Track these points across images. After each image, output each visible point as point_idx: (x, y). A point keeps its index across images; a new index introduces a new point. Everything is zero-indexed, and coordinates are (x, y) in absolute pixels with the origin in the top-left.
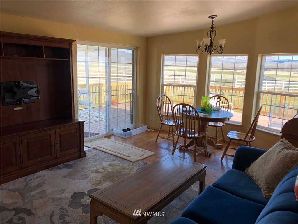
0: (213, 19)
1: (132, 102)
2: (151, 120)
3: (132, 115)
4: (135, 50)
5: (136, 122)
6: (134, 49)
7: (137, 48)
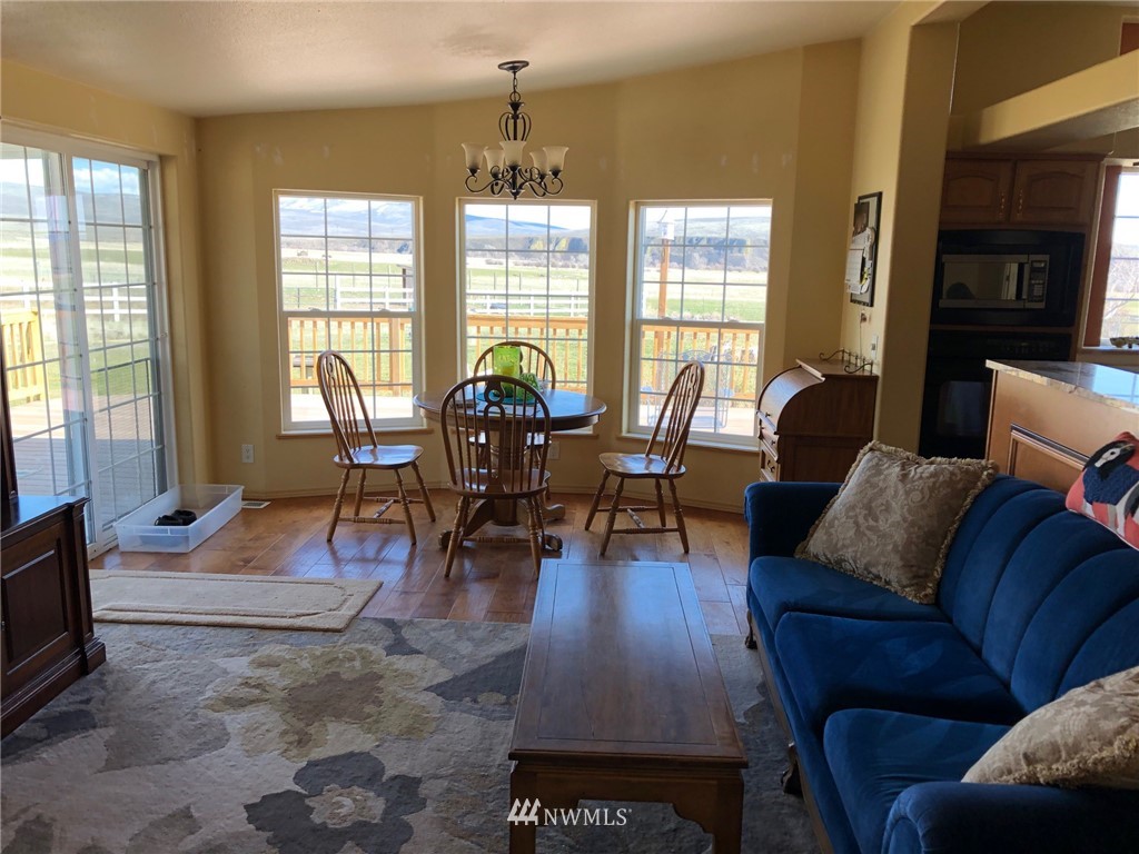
0: (515, 73)
1: (154, 397)
2: (245, 461)
3: (161, 453)
4: (154, 167)
5: (181, 482)
6: (149, 162)
7: (163, 159)
